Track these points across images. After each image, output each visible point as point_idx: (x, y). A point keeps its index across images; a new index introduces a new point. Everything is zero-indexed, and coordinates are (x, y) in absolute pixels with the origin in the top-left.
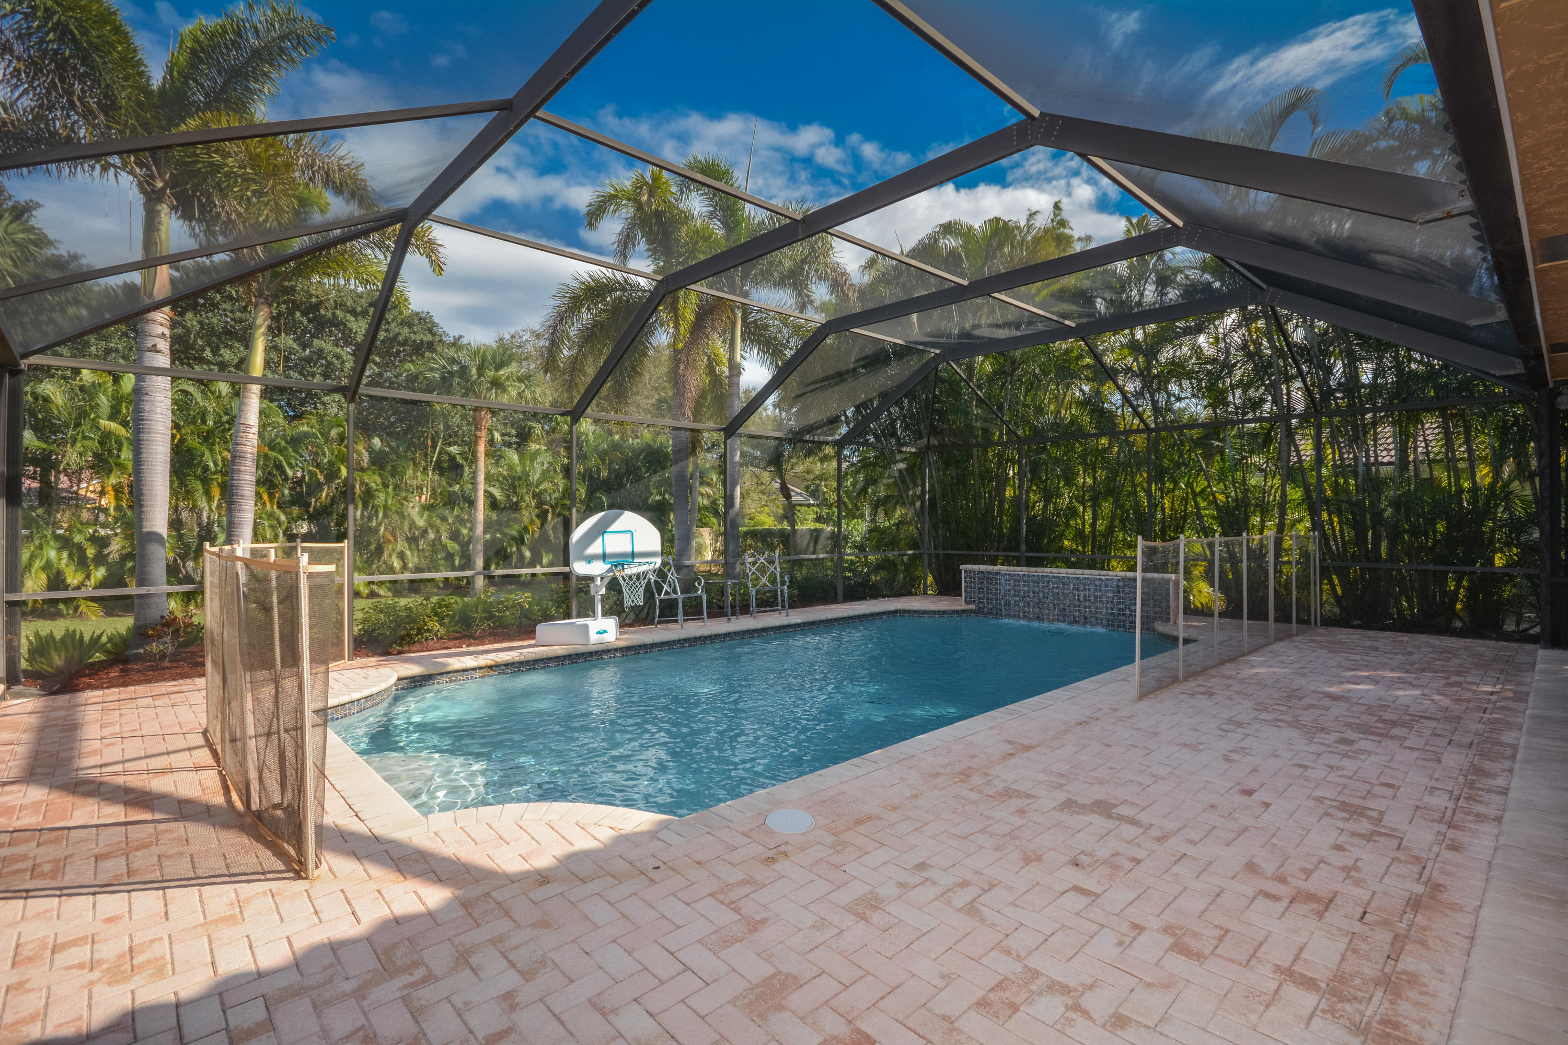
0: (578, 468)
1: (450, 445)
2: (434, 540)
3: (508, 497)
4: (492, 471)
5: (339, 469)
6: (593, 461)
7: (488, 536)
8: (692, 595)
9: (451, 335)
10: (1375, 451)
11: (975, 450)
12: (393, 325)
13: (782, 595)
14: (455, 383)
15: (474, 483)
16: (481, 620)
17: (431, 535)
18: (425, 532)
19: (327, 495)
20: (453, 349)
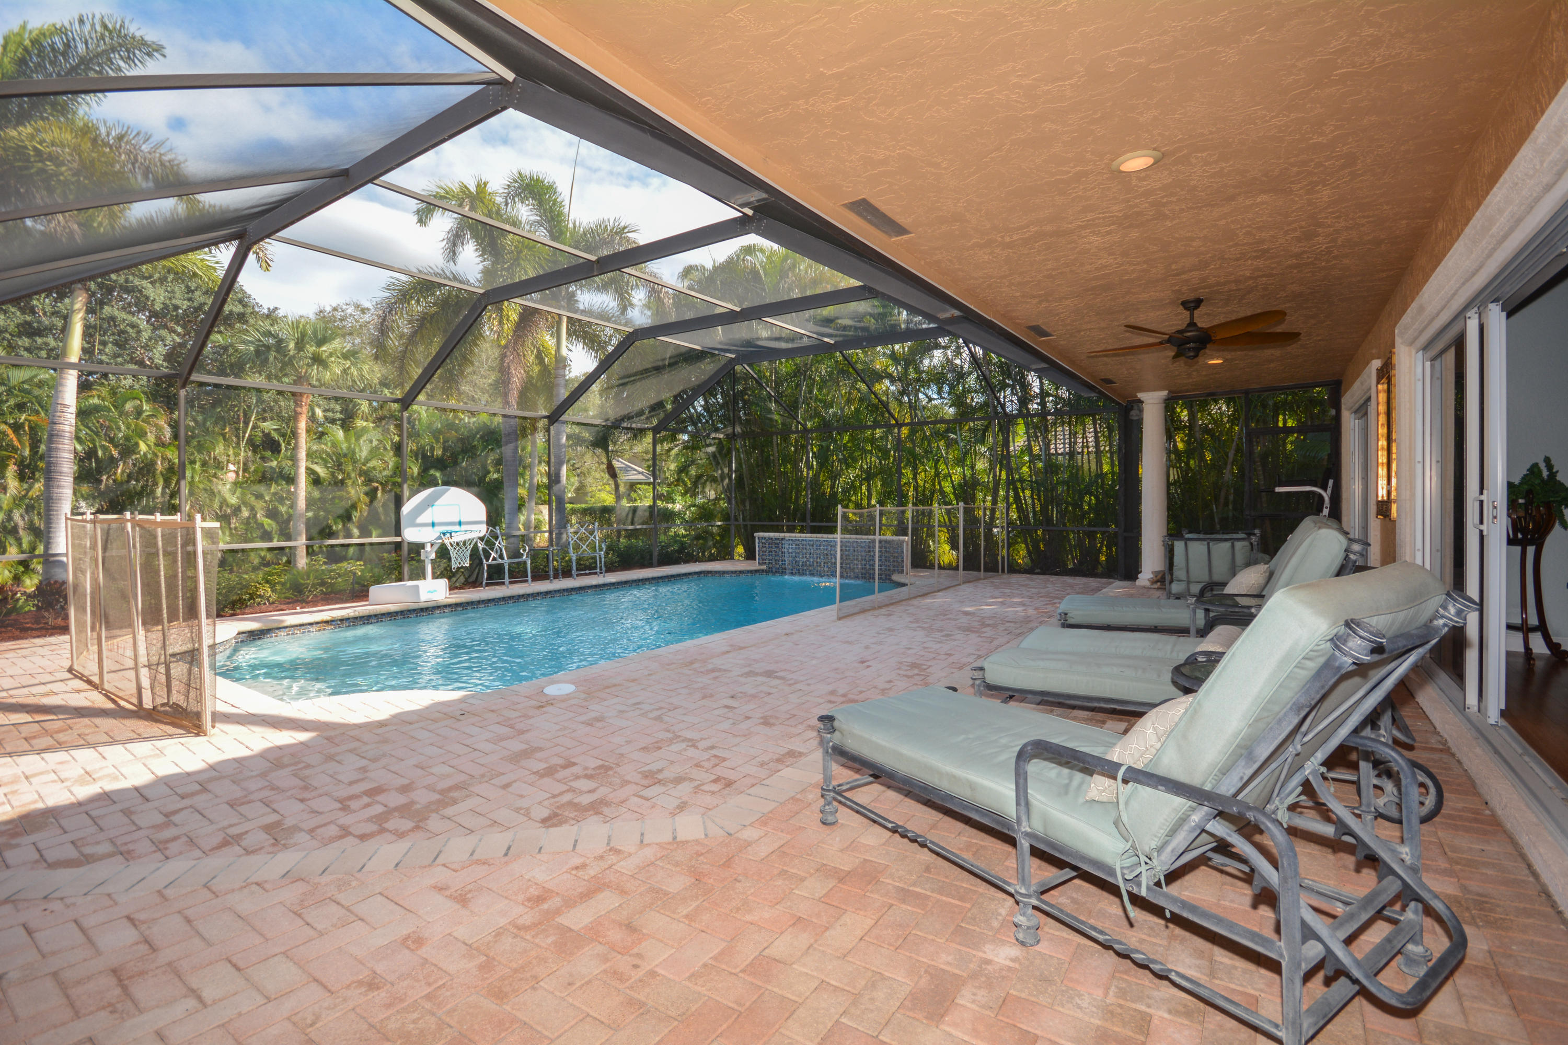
0: (410, 446)
1: (264, 420)
2: (248, 518)
3: (333, 474)
4: (315, 448)
5: (137, 444)
6: (426, 440)
7: (310, 514)
8: (520, 560)
9: (265, 306)
10: (1056, 444)
11: (775, 437)
12: (197, 293)
13: (600, 558)
14: (271, 358)
15: (294, 459)
16: (314, 586)
17: (245, 513)
18: (237, 510)
19: (123, 472)
20: (268, 322)
